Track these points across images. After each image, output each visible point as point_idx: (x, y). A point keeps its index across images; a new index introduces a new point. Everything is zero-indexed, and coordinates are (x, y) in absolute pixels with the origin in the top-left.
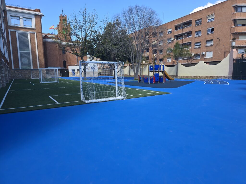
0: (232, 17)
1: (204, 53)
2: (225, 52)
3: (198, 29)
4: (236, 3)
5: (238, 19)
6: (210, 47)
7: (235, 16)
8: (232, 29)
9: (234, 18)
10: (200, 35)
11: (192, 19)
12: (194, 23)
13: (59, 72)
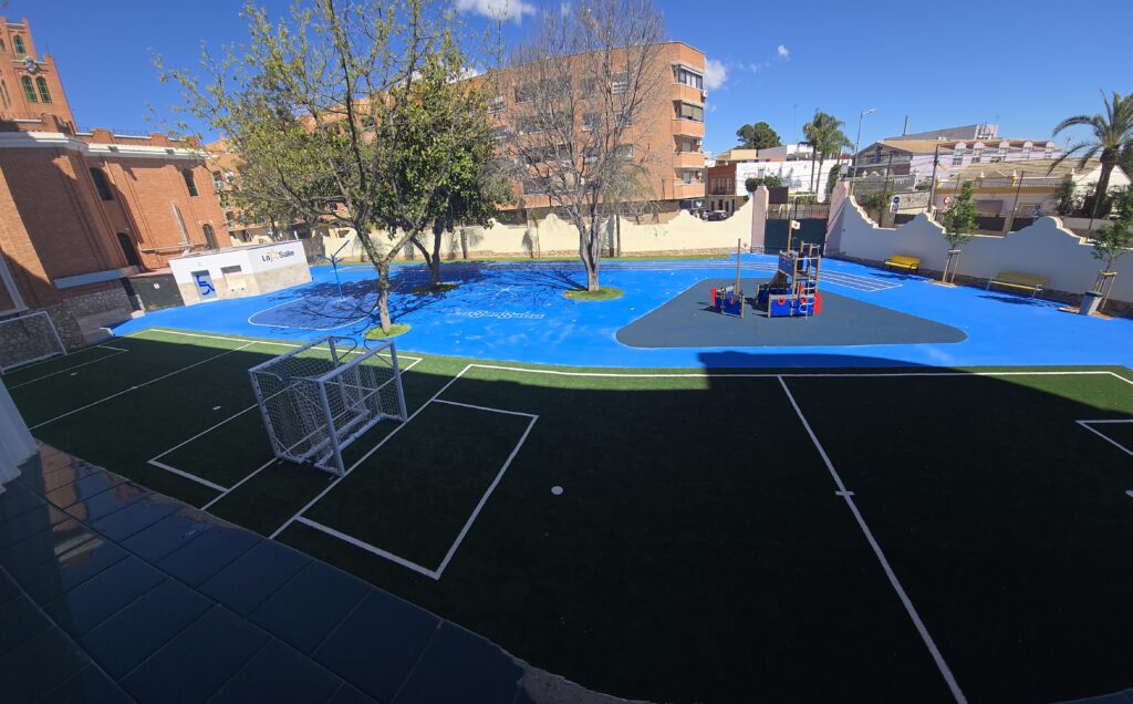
2: (663, 181)
4: (679, 58)
5: (684, 100)
7: (679, 92)
8: (674, 125)
9: (677, 99)
13: (123, 293)
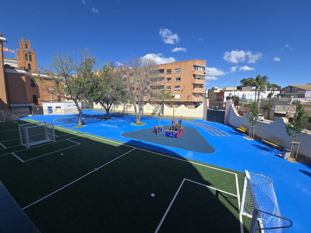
0: (192, 72)
1: (174, 95)
2: (188, 96)
3: (169, 76)
4: (195, 63)
5: (196, 74)
6: (178, 91)
7: (195, 72)
8: (193, 81)
9: (194, 74)
10: (170, 81)
11: (163, 68)
12: (165, 72)
13: (29, 110)
